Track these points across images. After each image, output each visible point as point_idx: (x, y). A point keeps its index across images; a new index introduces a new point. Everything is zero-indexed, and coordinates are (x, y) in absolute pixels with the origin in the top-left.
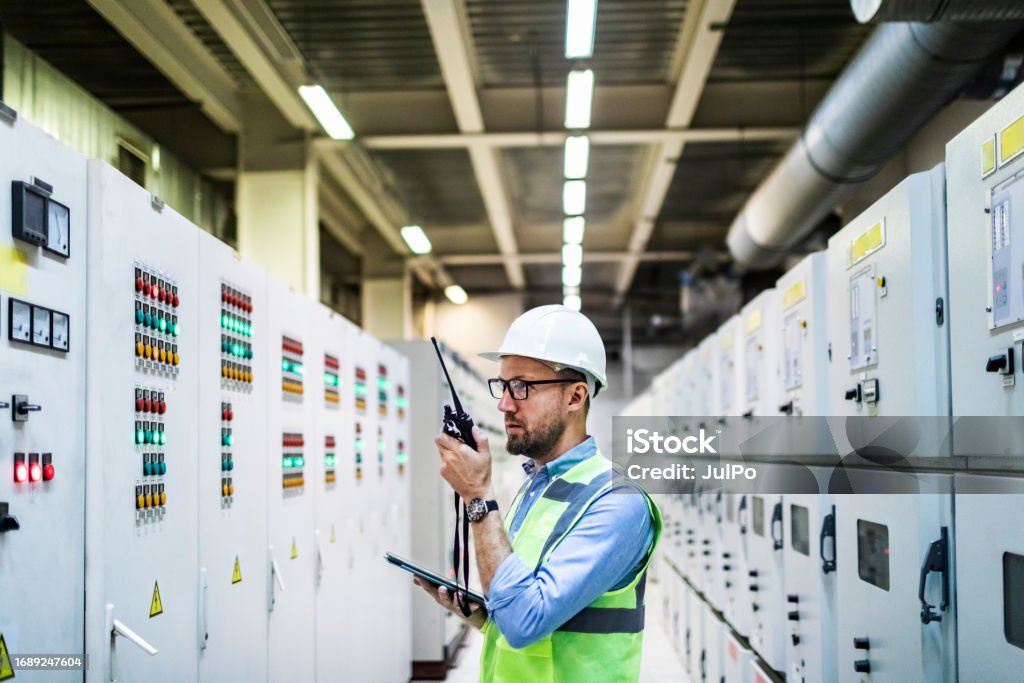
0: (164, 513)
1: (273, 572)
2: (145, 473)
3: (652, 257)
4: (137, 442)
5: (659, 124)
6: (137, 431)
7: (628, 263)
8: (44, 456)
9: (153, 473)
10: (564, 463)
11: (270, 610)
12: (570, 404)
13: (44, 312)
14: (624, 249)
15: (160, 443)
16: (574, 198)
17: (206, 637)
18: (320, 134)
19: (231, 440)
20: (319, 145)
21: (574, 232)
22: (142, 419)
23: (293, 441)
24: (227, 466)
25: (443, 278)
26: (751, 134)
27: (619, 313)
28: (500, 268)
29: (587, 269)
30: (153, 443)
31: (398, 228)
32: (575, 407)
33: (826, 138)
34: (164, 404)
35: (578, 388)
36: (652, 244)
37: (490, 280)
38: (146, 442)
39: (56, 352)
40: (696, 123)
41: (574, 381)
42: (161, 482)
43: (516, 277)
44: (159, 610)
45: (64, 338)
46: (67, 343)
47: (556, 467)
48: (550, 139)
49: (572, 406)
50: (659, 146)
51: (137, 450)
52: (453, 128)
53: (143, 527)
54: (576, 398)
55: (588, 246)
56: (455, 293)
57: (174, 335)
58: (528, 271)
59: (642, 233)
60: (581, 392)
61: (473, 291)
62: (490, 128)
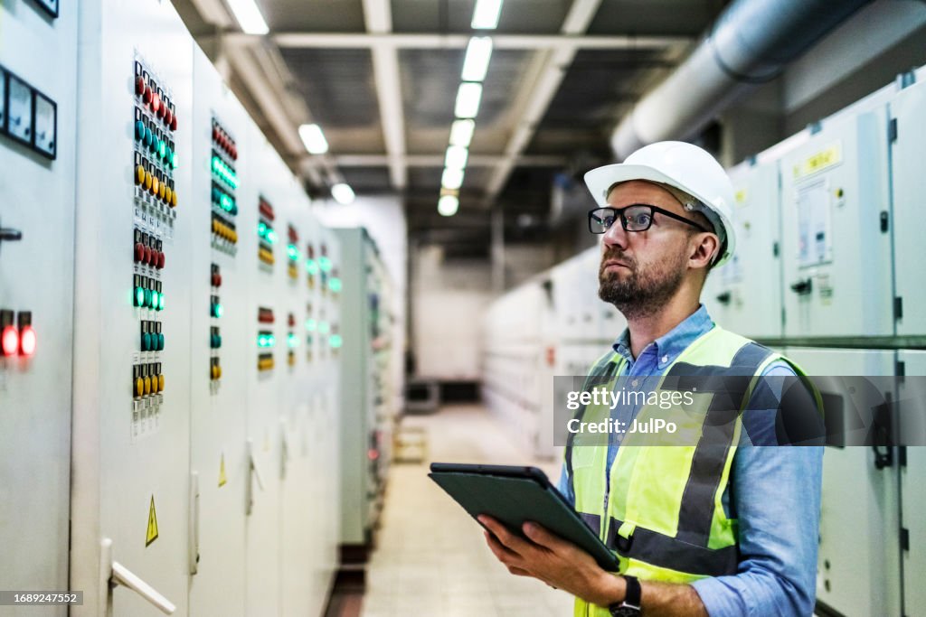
0: (161, 402)
1: (252, 467)
2: (144, 348)
3: (529, 161)
4: (136, 303)
5: (555, 29)
6: (135, 288)
7: (503, 168)
8: (21, 315)
9: (152, 349)
10: (678, 338)
11: (248, 512)
12: (692, 258)
13: (23, 89)
14: (500, 152)
15: (158, 309)
16: (468, 101)
17: (198, 559)
18: (233, 29)
19: (220, 310)
20: (231, 41)
21: (462, 134)
22: (140, 272)
23: (265, 316)
24: (215, 343)
25: (333, 178)
26: (642, 43)
27: (489, 214)
28: (384, 171)
29: (469, 171)
30: (151, 307)
31: (296, 126)
32: (698, 263)
33: (739, 37)
34: (163, 256)
35: (705, 241)
36: (531, 149)
37: (376, 181)
38: (145, 305)
39: (37, 155)
40: (592, 29)
41: (703, 230)
42: (157, 361)
43: (399, 178)
44: (154, 535)
45: (49, 137)
46: (53, 145)
47: (668, 343)
48: (453, 41)
49: (694, 261)
50: (551, 53)
51: (135, 315)
52: (360, 27)
53: (139, 423)
54: (701, 251)
55: (473, 150)
56: (342, 191)
57: (171, 167)
58: (412, 173)
59: (522, 137)
60: (708, 246)
61: (360, 190)
62: (398, 27)
